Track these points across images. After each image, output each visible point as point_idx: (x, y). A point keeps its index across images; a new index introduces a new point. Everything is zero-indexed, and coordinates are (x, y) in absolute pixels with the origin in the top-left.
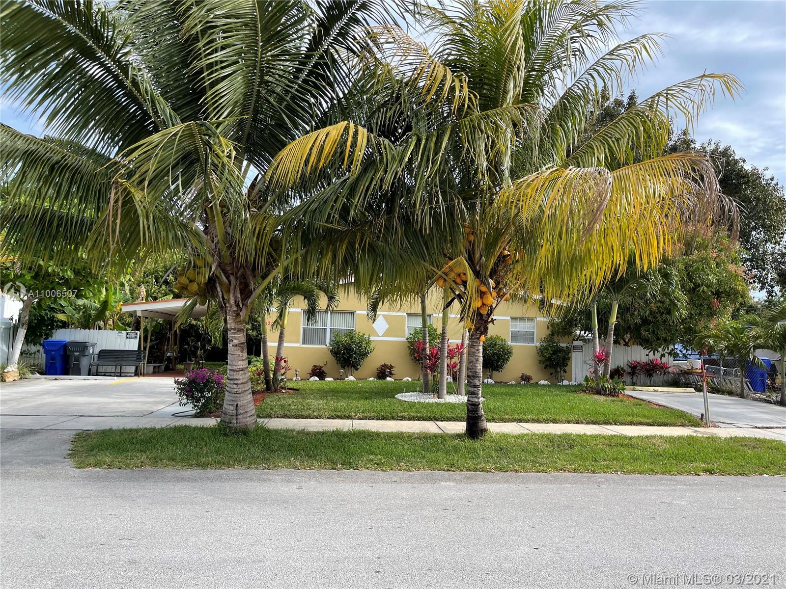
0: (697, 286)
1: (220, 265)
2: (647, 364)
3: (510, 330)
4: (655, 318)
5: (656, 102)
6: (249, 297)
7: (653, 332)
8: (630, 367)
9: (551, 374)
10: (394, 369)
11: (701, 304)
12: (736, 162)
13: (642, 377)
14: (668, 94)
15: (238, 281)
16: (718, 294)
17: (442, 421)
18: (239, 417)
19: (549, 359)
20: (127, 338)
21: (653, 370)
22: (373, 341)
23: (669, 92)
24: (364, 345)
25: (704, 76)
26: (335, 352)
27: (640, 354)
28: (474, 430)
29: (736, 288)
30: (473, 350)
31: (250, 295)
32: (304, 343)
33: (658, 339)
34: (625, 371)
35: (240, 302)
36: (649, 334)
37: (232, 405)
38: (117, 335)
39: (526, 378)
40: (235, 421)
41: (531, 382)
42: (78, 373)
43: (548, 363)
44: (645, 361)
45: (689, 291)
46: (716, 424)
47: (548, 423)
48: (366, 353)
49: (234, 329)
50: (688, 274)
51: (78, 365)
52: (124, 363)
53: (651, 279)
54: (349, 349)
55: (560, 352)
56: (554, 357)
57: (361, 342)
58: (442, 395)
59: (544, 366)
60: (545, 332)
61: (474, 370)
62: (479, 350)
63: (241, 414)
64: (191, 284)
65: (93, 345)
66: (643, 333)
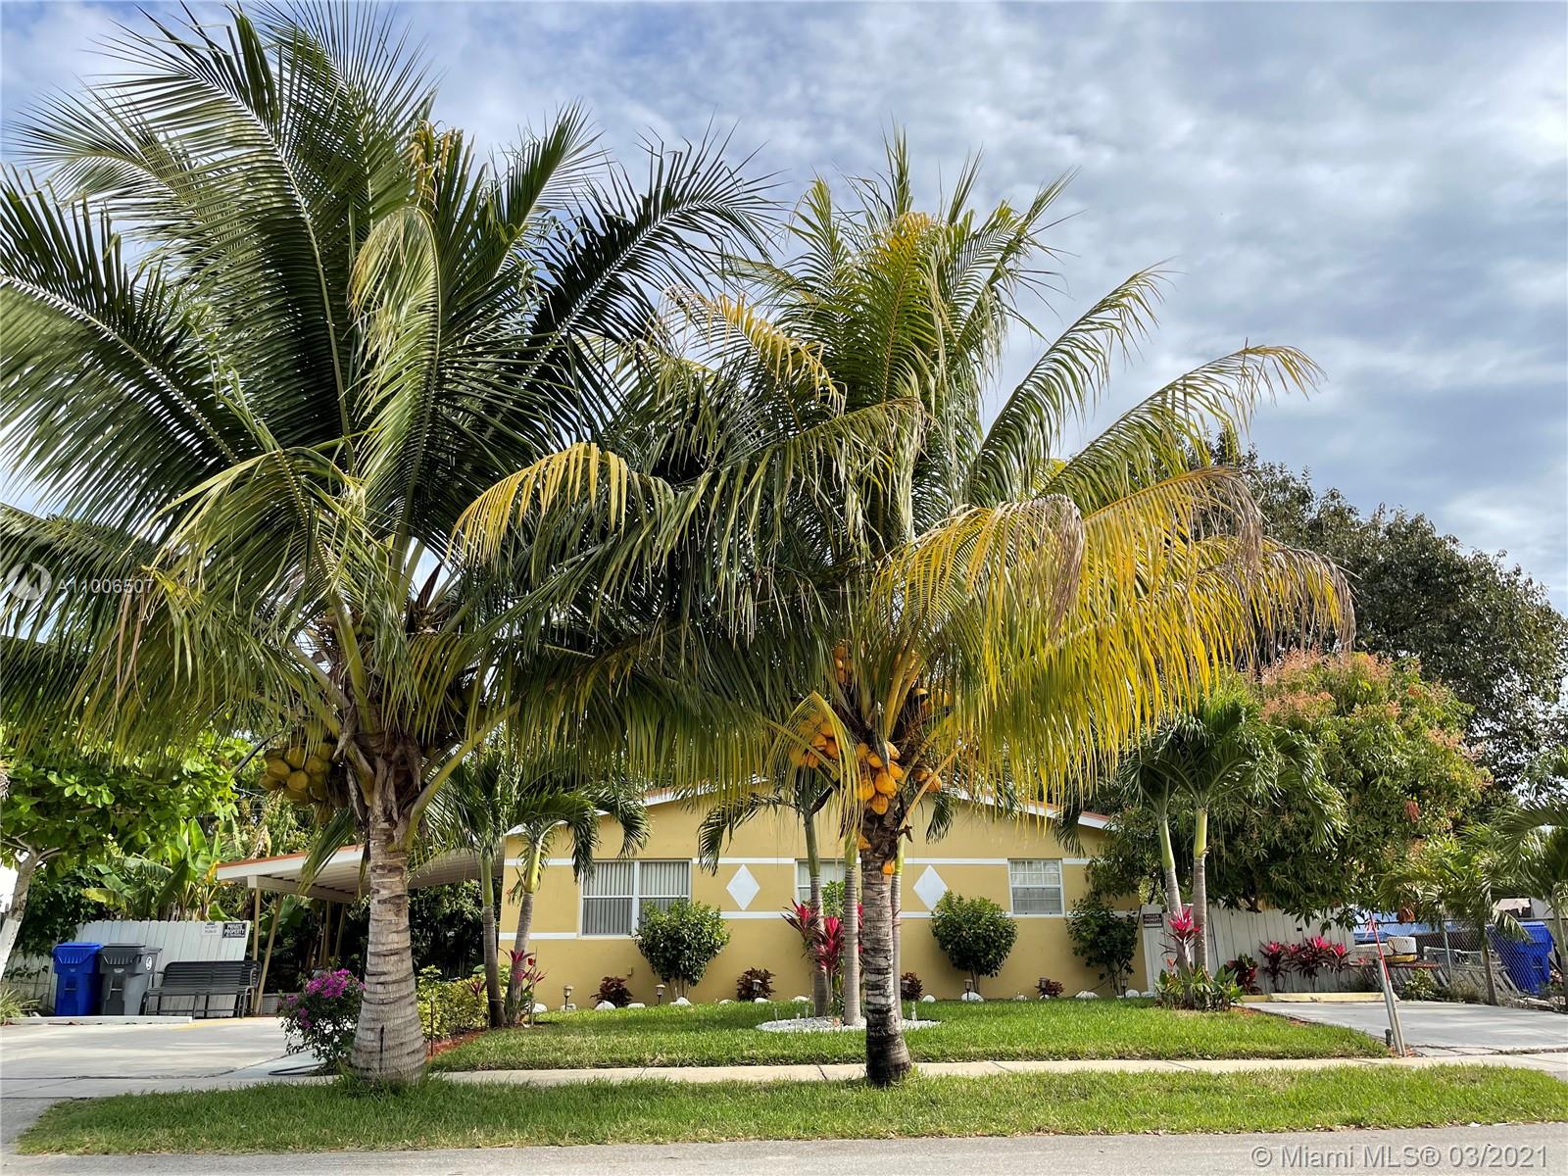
0: (1369, 776)
1: (356, 737)
2: (1300, 949)
3: (1011, 886)
4: (1295, 844)
5: (1169, 401)
6: (413, 800)
7: (1296, 874)
8: (1266, 956)
9: (1102, 977)
10: (772, 979)
11: (1385, 813)
12: (1440, 544)
13: (1295, 976)
14: (1186, 384)
15: (393, 767)
16: (1415, 789)
17: (835, 1063)
18: (386, 1055)
19: (1093, 944)
20: (225, 935)
21: (1314, 961)
22: (727, 920)
23: (1188, 382)
24: (707, 928)
25: (1247, 351)
26: (649, 948)
27: (1281, 928)
28: (882, 1066)
29: (1449, 776)
30: (870, 893)
31: (416, 797)
32: (586, 931)
33: (1308, 889)
34: (1255, 966)
35: (395, 809)
36: (1288, 878)
37: (372, 1030)
38: (204, 929)
39: (1050, 989)
40: (376, 1065)
41: (1061, 995)
42: (118, 1009)
43: (1093, 954)
44: (1296, 944)
45: (1357, 788)
46: (1419, 1050)
47: (1059, 1059)
48: (713, 946)
49: (383, 867)
50: (1349, 754)
51: (121, 994)
52: (213, 989)
53: (1258, 756)
54: (675, 939)
55: (1114, 929)
56: (1103, 938)
57: (701, 923)
58: (852, 1018)
59: (1084, 960)
60: (1082, 889)
61: (874, 936)
62: (882, 892)
63: (389, 1048)
64: (293, 775)
65: (154, 953)
66: (1275, 876)
